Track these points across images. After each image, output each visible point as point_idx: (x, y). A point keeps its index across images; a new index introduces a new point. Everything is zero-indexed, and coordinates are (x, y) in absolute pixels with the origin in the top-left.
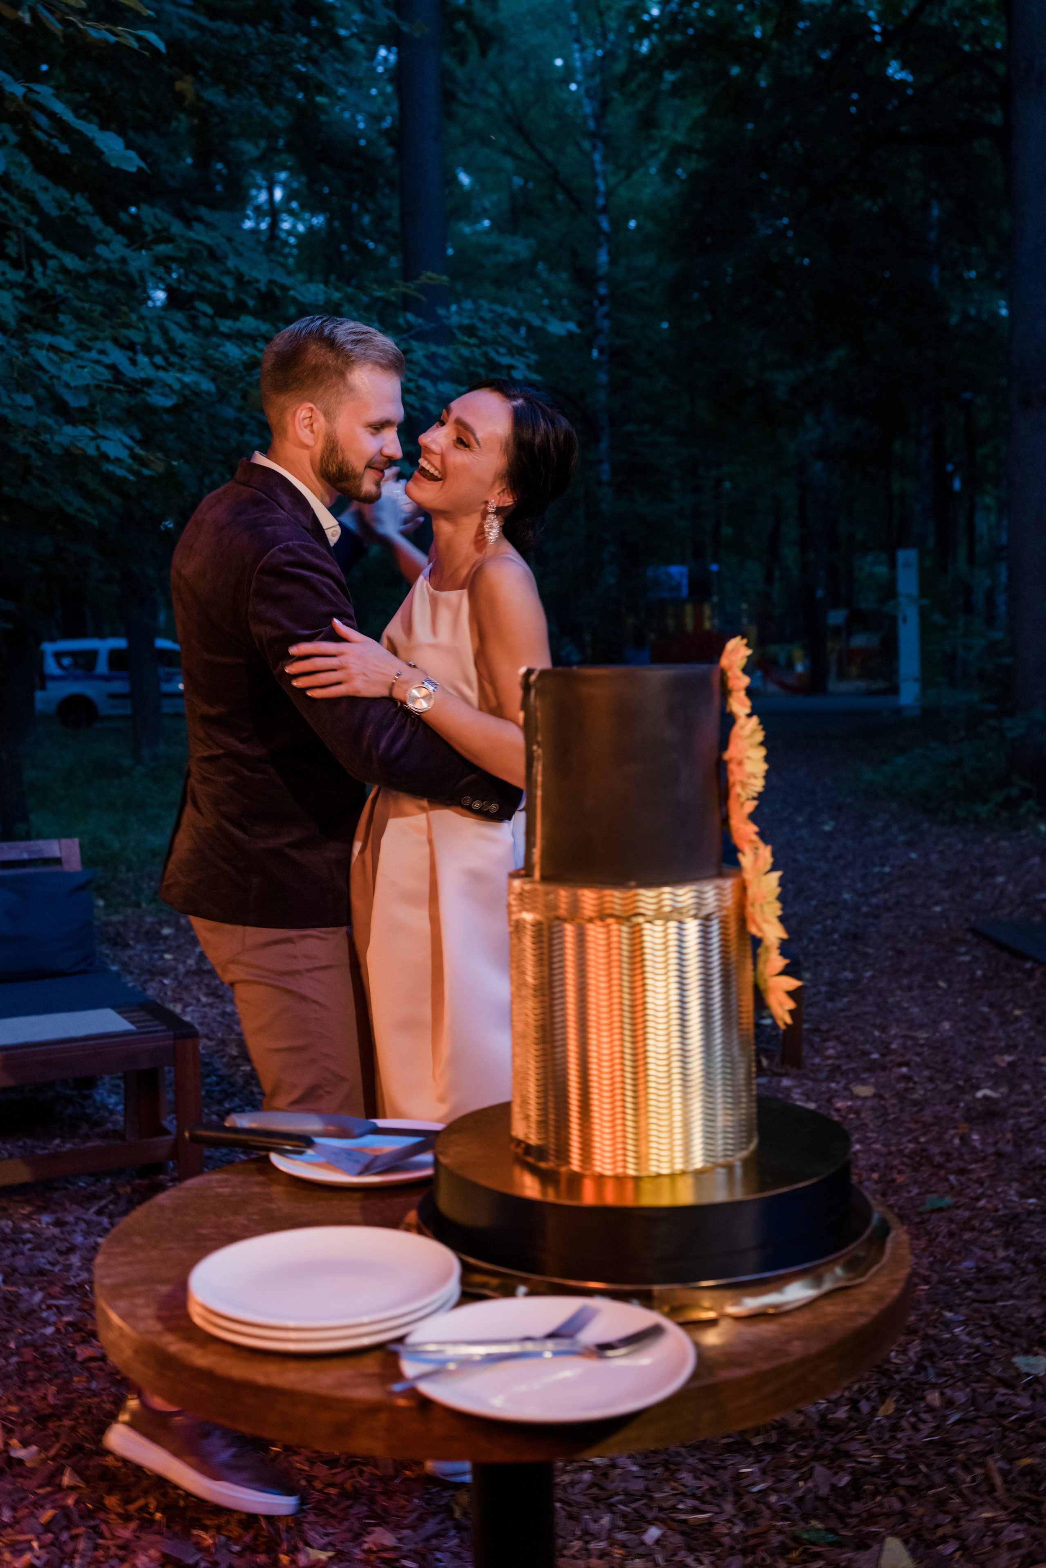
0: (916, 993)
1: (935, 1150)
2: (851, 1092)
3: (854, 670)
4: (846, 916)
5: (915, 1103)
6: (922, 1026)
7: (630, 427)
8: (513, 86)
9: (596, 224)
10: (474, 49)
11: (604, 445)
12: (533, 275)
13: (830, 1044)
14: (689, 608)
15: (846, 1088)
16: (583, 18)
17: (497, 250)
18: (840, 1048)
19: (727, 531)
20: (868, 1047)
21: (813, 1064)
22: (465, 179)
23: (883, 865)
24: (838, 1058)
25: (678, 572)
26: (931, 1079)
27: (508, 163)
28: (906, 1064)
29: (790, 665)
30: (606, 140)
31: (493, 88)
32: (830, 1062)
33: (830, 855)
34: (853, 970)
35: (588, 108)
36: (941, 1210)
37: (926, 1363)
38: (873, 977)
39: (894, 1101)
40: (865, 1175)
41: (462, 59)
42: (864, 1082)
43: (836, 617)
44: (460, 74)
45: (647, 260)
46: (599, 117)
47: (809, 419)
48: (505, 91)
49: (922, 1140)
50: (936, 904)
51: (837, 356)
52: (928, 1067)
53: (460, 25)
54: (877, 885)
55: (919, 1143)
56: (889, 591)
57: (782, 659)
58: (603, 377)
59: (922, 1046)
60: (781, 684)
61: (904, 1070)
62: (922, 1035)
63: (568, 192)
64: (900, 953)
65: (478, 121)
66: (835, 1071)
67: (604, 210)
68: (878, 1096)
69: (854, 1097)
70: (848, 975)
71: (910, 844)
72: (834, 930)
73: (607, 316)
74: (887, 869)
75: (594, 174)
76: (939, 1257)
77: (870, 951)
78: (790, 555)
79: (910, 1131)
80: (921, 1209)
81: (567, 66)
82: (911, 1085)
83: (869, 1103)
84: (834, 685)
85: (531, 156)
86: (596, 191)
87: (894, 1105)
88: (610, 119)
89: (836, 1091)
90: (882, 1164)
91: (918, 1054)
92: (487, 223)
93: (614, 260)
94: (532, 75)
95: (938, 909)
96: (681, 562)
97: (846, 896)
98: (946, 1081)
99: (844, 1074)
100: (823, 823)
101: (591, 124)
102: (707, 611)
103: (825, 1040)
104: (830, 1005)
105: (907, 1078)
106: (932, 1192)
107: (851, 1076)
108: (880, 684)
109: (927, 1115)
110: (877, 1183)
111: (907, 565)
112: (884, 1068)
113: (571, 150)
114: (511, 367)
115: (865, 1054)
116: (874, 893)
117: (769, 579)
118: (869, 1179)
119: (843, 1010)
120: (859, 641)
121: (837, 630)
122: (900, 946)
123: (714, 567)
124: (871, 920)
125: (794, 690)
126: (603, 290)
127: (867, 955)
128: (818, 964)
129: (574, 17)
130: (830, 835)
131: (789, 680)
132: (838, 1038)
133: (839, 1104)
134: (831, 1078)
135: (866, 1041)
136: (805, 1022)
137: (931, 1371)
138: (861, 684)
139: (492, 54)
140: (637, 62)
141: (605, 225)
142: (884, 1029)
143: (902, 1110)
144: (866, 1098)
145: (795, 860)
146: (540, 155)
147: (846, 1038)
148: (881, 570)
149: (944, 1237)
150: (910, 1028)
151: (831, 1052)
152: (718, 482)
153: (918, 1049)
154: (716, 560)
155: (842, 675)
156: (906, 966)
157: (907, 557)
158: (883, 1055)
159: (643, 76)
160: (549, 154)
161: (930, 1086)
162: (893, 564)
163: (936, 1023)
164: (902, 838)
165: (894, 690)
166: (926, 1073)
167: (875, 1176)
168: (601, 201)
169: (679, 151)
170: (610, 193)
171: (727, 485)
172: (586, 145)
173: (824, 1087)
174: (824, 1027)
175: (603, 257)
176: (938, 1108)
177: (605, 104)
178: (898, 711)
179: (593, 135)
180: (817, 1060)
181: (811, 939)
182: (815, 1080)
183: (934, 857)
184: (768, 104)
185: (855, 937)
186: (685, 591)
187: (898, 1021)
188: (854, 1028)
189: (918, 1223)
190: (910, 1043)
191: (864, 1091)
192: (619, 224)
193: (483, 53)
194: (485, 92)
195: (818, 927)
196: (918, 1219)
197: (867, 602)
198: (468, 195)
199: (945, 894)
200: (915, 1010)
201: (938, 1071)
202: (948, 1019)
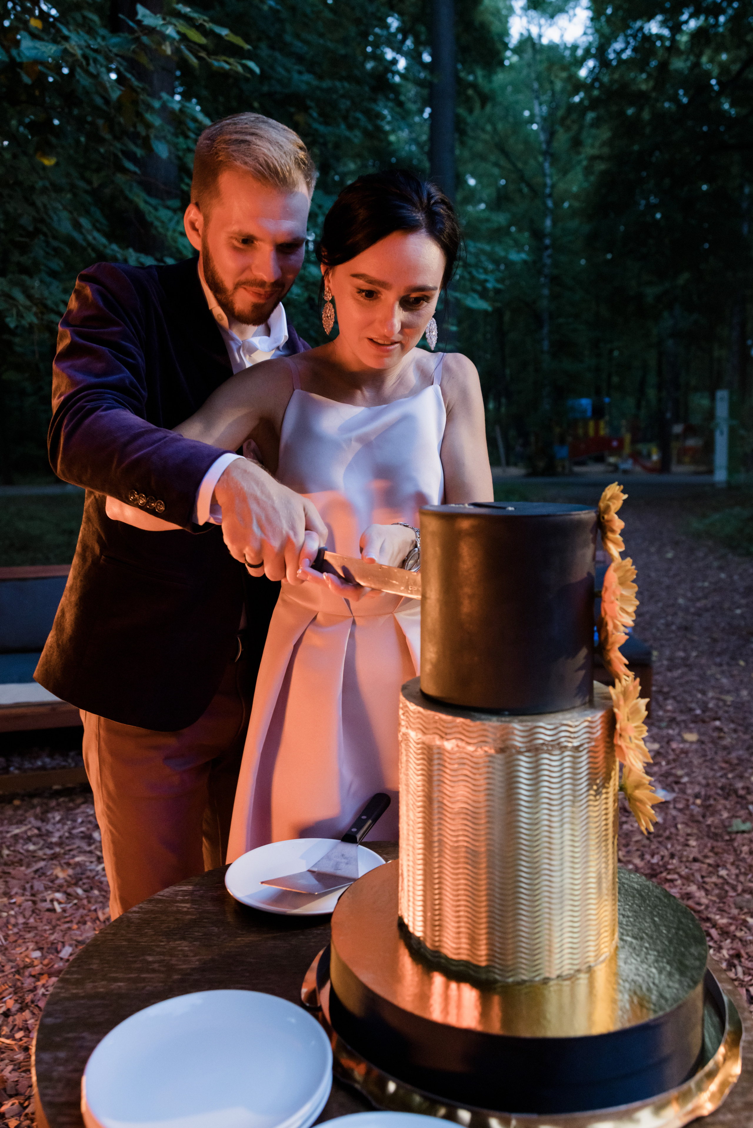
0: (725, 668)
1: (739, 785)
2: (682, 737)
3: (687, 459)
4: (681, 614)
5: (725, 748)
6: (728, 692)
7: (561, 320)
8: (500, 126)
9: (545, 204)
10: (478, 105)
11: (546, 330)
12: (508, 233)
13: (670, 702)
14: (591, 424)
15: (679, 734)
16: (541, 85)
17: (488, 220)
18: (675, 705)
19: (615, 379)
20: (693, 705)
21: (658, 716)
22: (472, 182)
23: (704, 581)
24: (674, 711)
25: (586, 403)
26: (735, 731)
27: (496, 171)
28: (718, 719)
29: (649, 455)
30: (552, 155)
31: (489, 128)
32: (669, 714)
33: (671, 573)
34: (685, 650)
35: (542, 137)
36: (743, 832)
37: (736, 962)
38: (697, 657)
39: (710, 745)
40: (691, 800)
41: (471, 111)
42: (690, 731)
43: (678, 429)
44: (470, 120)
45: (573, 224)
46: (549, 142)
47: (666, 314)
48: (495, 129)
49: (730, 776)
50: (738, 607)
51: (684, 278)
52: (733, 721)
53: (470, 92)
54: (700, 594)
55: (728, 779)
56: (710, 415)
57: (645, 452)
58: (546, 292)
59: (729, 706)
60: (644, 467)
61: (717, 723)
62: (729, 699)
63: (529, 185)
64: (715, 640)
65: (480, 147)
66: (673, 720)
67: (550, 195)
68: (701, 742)
69: (684, 741)
70: (681, 654)
71: (721, 569)
72: (673, 623)
73: (549, 256)
74: (706, 584)
75: (544, 175)
76: (743, 870)
77: (695, 638)
78: (652, 393)
79: (722, 768)
80: (729, 830)
81: (532, 115)
82: (722, 734)
83: (694, 747)
84: (676, 468)
85: (508, 166)
86: (545, 185)
87: (710, 749)
88: (555, 144)
89: (673, 736)
90: (703, 793)
91: (726, 712)
92: (482, 206)
93: (554, 223)
94: (511, 119)
95: (738, 611)
96: (587, 396)
97: (681, 601)
98: (745, 733)
99: (678, 724)
100: (667, 552)
101: (544, 146)
102: (602, 424)
103: (666, 699)
104: (669, 674)
105: (719, 729)
106: (737, 817)
107: (683, 725)
108: (702, 468)
109: (733, 756)
110: (699, 806)
111: (722, 399)
112: (704, 721)
113: (532, 162)
114: (486, 281)
115: (691, 710)
116: (699, 599)
117: (638, 406)
118: (694, 803)
119: (677, 678)
120: (691, 442)
121: (677, 437)
122: (715, 636)
123: (607, 400)
124: (696, 618)
125: (651, 470)
126: (547, 241)
127: (692, 641)
128: (662, 646)
129: (536, 85)
130: (671, 561)
131: (648, 464)
132: (674, 698)
133: (674, 745)
134: (669, 727)
135: (692, 702)
136: (654, 685)
137: (740, 969)
138: (692, 468)
139: (488, 108)
140: (572, 108)
141: (550, 203)
142: (704, 693)
143: (716, 753)
144: (692, 743)
145: (649, 576)
146: (514, 165)
147: (679, 698)
148: (705, 402)
149: (746, 854)
150: (721, 693)
151: (669, 708)
152: (611, 351)
153: (726, 708)
154: (609, 395)
155: (680, 462)
156: (718, 649)
157: (722, 395)
158: (704, 711)
159: (574, 116)
160: (520, 165)
161: (735, 736)
162: (713, 398)
163: (737, 690)
164: (716, 564)
165: (711, 472)
166: (732, 726)
167: (698, 801)
168: (548, 191)
169: (593, 158)
170: (553, 186)
171: (616, 353)
172: (541, 159)
173: (665, 732)
174: (666, 689)
175: (548, 223)
176: (741, 752)
177: (552, 134)
178: (713, 485)
179: (545, 153)
180: (661, 713)
181: (658, 629)
182: (660, 728)
183: (736, 577)
184: (648, 130)
185: (686, 629)
186: (589, 413)
187: (713, 687)
188: (685, 692)
189: (727, 841)
190: (721, 704)
191: (691, 737)
192: (558, 204)
193: (483, 106)
194: (483, 130)
195: (662, 621)
196: (727, 837)
197: (696, 420)
198: (472, 191)
199: (743, 602)
200: (724, 681)
201: (740, 725)
202: (746, 688)
